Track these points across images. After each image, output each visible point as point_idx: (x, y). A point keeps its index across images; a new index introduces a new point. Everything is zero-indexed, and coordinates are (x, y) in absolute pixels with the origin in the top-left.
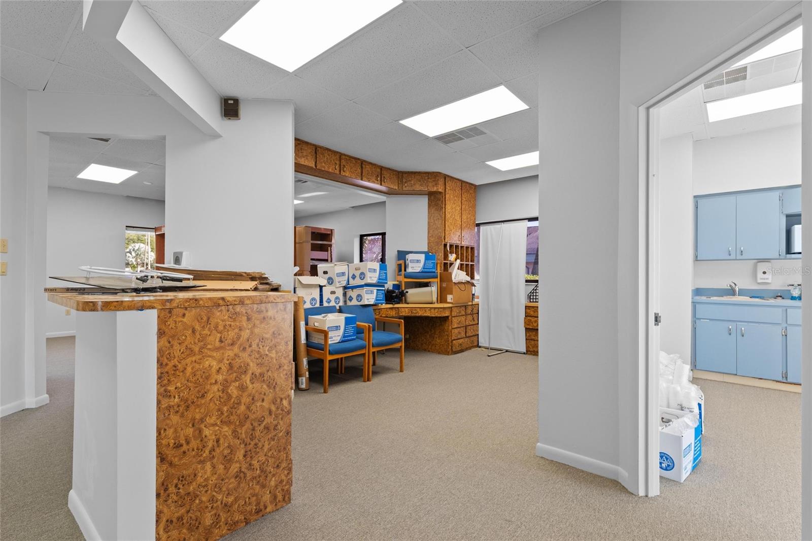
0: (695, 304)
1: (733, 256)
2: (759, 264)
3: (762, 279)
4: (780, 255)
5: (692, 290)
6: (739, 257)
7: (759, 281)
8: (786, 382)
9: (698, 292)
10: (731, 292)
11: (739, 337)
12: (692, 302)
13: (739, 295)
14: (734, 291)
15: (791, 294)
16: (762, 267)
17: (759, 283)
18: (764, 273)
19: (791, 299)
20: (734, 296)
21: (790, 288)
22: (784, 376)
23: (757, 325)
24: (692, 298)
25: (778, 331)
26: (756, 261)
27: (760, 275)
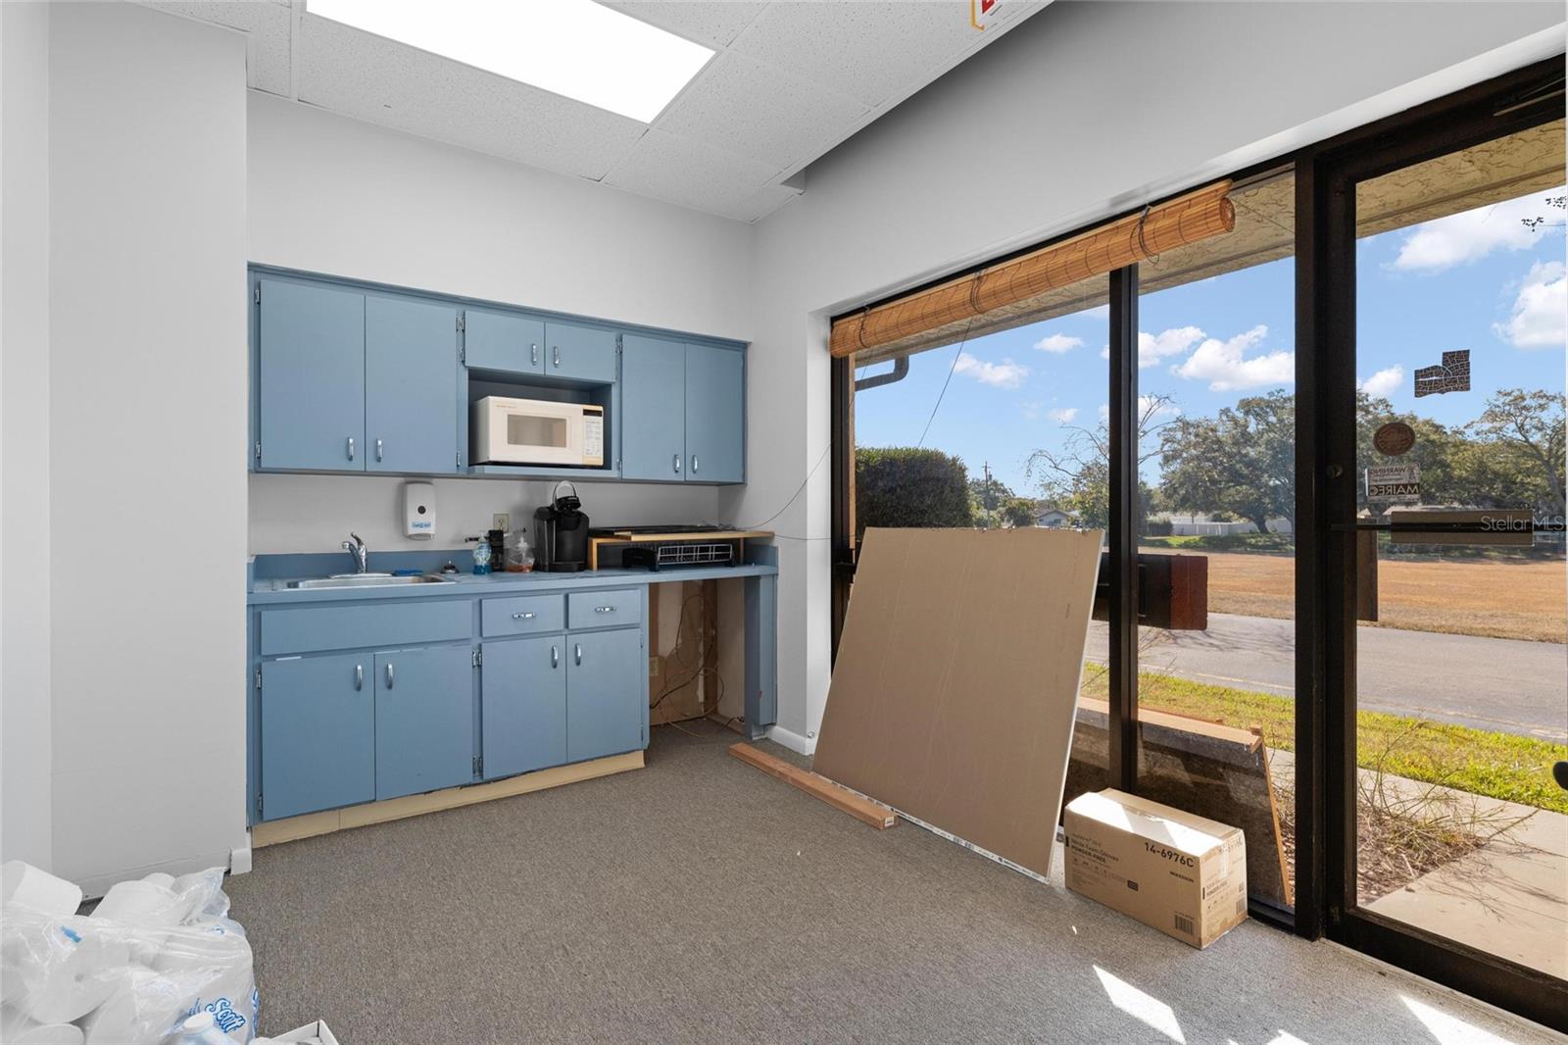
0: (257, 610)
1: (357, 465)
2: (410, 487)
3: (417, 526)
4: (458, 466)
5: (248, 564)
6: (372, 467)
7: (412, 531)
8: (481, 781)
9: (264, 568)
10: (349, 562)
11: (382, 691)
12: (248, 606)
13: (367, 572)
14: (355, 559)
15: (475, 560)
16: (417, 495)
17: (410, 537)
18: (422, 510)
19: (475, 573)
20: (356, 572)
21: (471, 545)
22: (477, 768)
23: (421, 649)
24: (250, 593)
25: (465, 657)
26: (402, 479)
27: (413, 516)
